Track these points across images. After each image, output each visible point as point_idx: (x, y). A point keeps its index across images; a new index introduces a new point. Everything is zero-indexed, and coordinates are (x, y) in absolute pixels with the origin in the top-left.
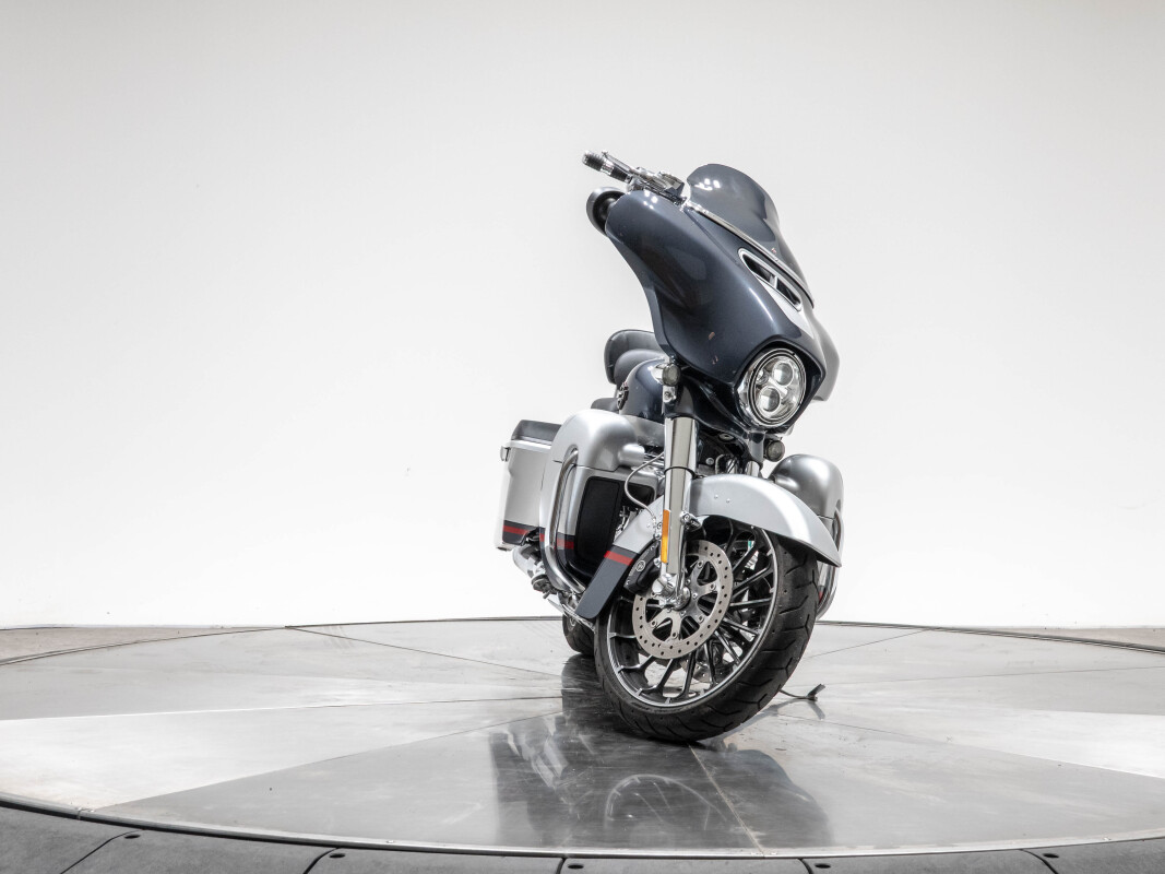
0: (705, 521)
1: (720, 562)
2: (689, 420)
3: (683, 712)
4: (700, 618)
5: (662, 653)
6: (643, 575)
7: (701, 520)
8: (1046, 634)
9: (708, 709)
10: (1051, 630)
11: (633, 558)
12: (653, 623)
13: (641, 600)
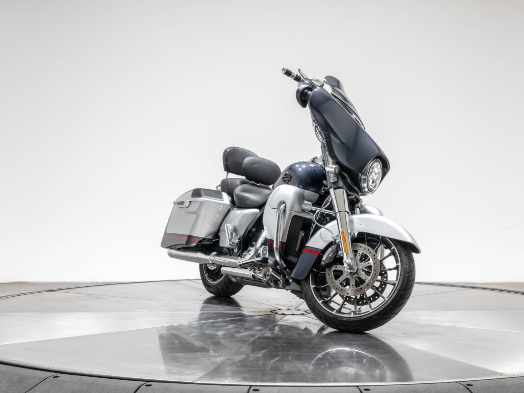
0: (358, 235)
1: (370, 253)
2: (341, 189)
3: (363, 319)
4: (366, 277)
5: (348, 294)
6: (332, 260)
7: (356, 234)
8: (468, 285)
9: (376, 317)
10: (469, 283)
11: (320, 251)
12: (339, 280)
13: (330, 270)
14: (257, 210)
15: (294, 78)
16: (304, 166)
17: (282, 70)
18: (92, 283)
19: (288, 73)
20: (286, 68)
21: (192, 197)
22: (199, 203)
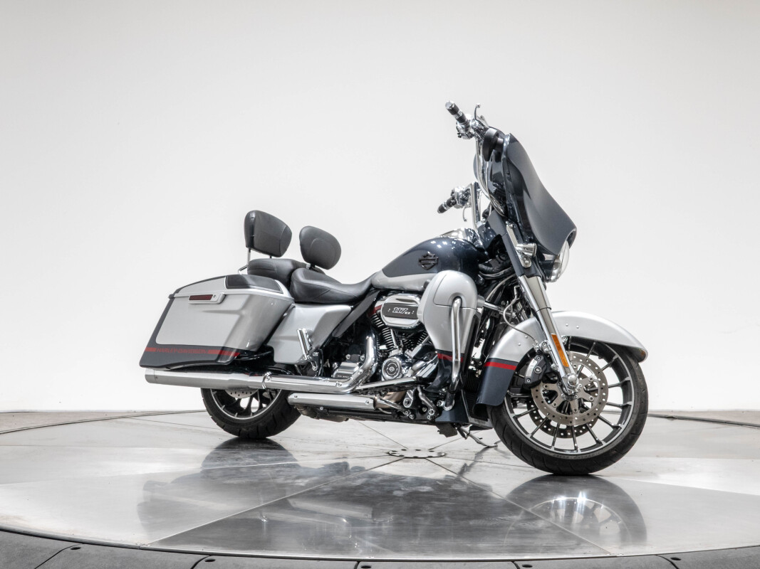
5: (571, 422)
6: (541, 376)
11: (516, 365)
12: (555, 405)
13: (537, 391)
14: (347, 308)
15: (458, 117)
16: (445, 243)
17: (446, 105)
18: (128, 412)
19: (454, 110)
20: (452, 102)
21: (228, 288)
22: (247, 296)
